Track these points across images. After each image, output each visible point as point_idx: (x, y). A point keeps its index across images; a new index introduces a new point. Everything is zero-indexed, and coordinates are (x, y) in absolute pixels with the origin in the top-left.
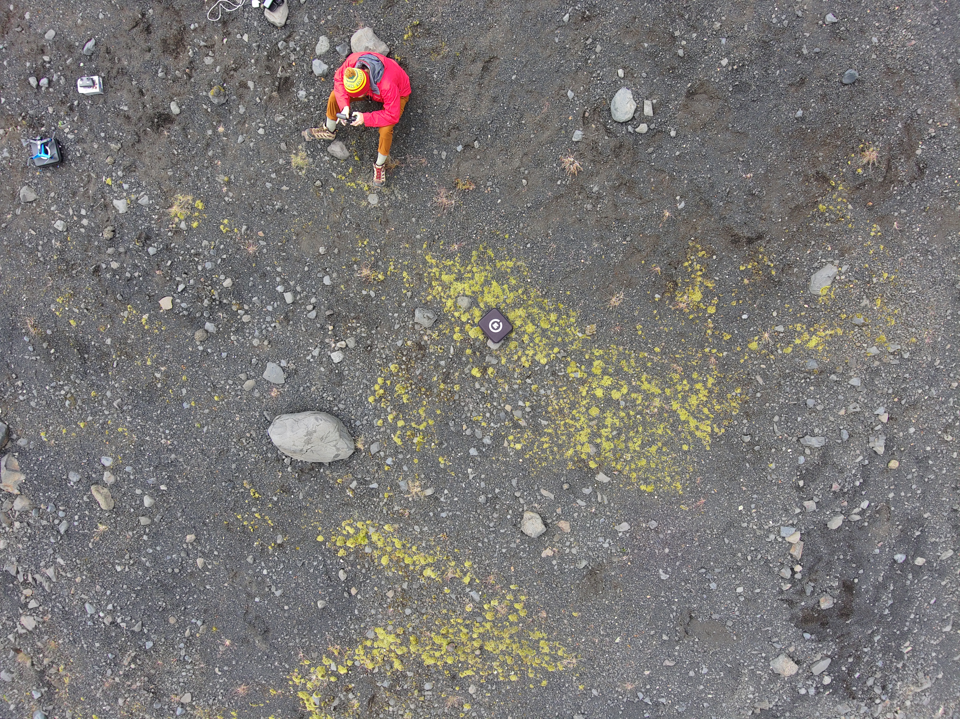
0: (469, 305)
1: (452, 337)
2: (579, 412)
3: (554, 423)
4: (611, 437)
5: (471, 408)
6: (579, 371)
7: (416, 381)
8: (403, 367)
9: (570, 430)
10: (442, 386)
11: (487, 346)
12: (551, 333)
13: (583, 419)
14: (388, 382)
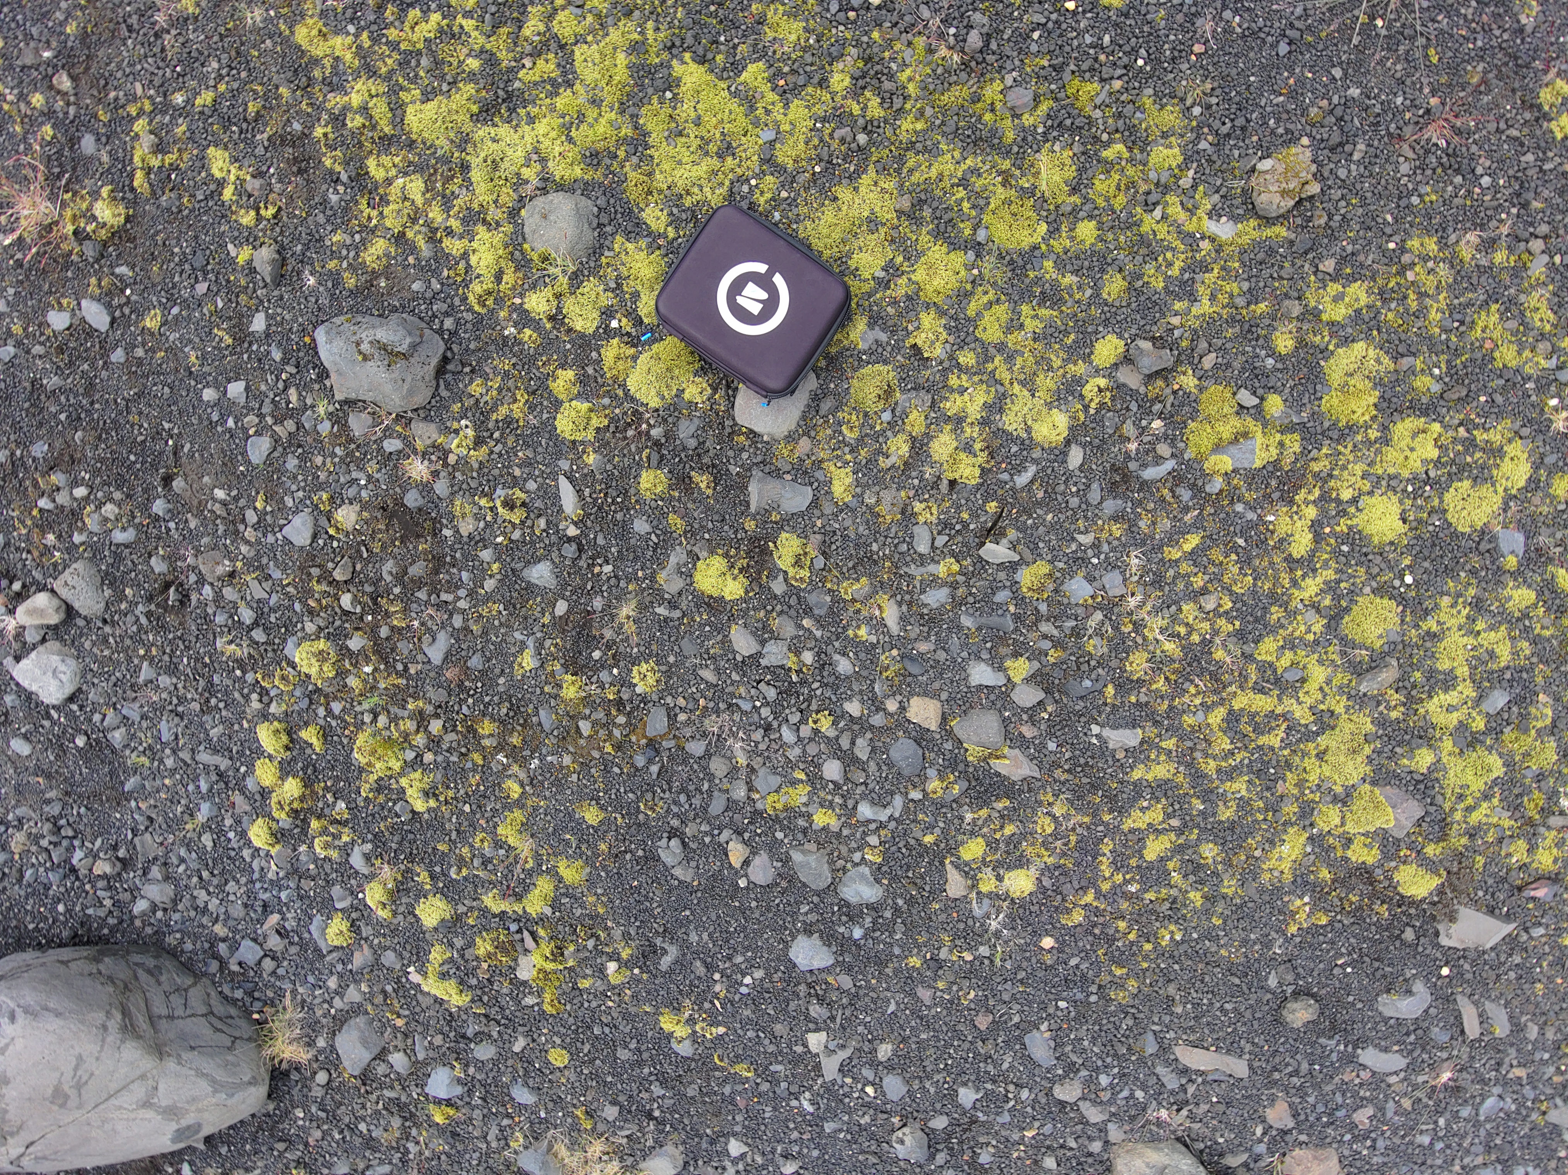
0: (589, 236)
1: (549, 427)
2: (1291, 644)
3: (1174, 730)
4: (1479, 724)
5: (742, 760)
6: (1256, 428)
7: (438, 695)
8: (355, 643)
9: (1263, 740)
10: (571, 689)
11: (736, 429)
12: (1061, 265)
13: (1318, 674)
14: (309, 735)
